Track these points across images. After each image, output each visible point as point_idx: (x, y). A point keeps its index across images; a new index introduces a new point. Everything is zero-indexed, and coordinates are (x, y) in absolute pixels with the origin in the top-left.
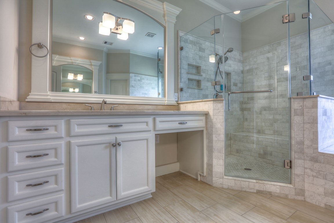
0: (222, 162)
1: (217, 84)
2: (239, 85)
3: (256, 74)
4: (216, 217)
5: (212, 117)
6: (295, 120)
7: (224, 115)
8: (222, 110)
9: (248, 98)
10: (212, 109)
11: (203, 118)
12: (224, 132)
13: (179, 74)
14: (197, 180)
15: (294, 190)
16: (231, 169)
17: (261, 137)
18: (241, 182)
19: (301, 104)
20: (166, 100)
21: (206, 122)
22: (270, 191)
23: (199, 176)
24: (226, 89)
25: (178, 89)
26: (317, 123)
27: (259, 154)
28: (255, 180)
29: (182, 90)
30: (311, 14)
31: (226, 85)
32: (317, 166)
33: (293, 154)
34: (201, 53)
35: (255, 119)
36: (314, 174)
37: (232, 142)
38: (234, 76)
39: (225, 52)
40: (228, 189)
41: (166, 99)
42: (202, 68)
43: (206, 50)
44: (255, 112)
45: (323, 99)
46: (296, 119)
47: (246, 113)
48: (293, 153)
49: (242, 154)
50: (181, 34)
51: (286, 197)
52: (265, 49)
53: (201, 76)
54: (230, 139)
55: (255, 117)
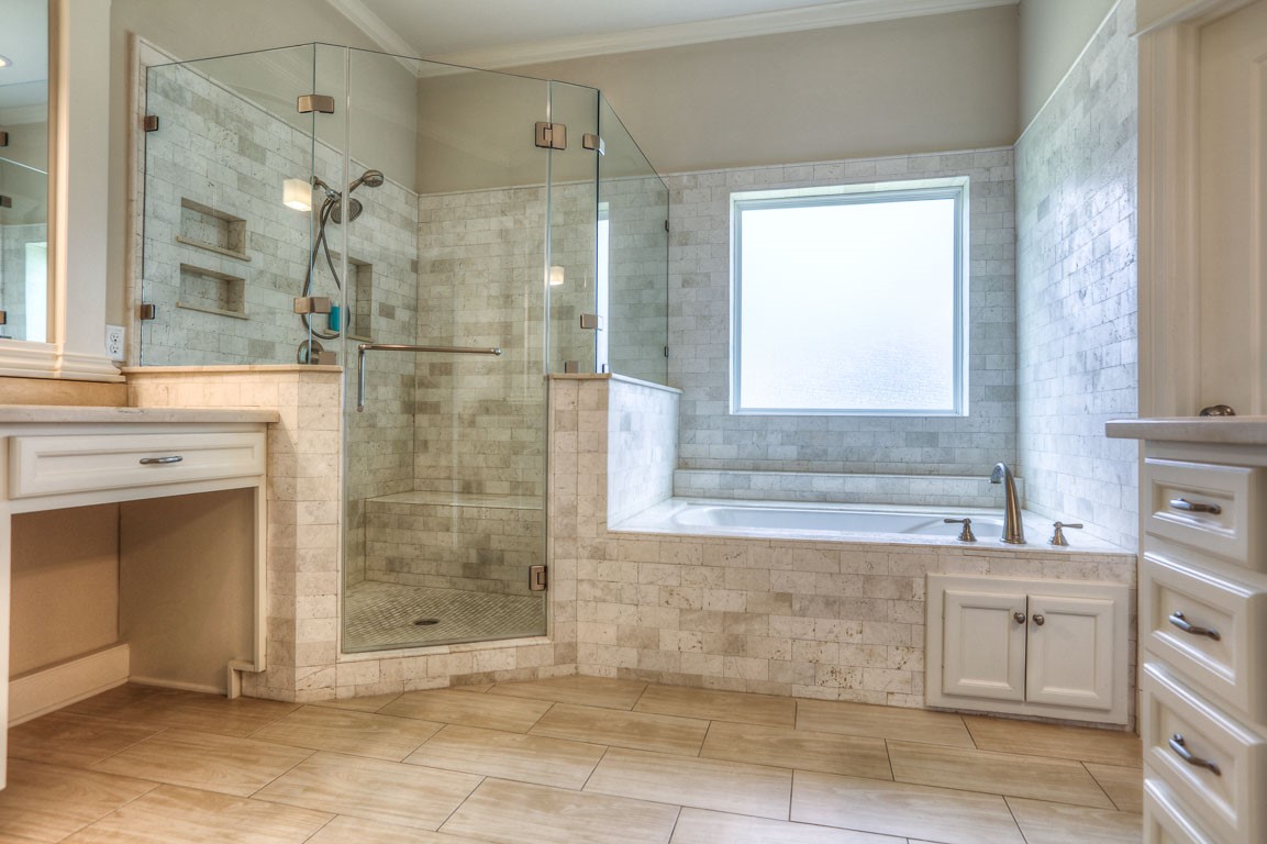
0: (331, 603)
1: (317, 309)
2: (403, 315)
3: (463, 283)
4: (310, 795)
5: (294, 436)
6: (557, 442)
7: (341, 428)
8: (335, 410)
9: (433, 366)
10: (296, 404)
11: (258, 439)
12: (340, 493)
13: (136, 239)
14: (226, 696)
15: (552, 651)
16: (368, 632)
17: (472, 506)
18: (400, 663)
19: (573, 397)
20: (57, 357)
21: (269, 455)
22: (490, 670)
23: (234, 679)
24: (352, 325)
25: (127, 309)
26: (606, 452)
27: (466, 566)
28: (447, 647)
29: (146, 312)
30: (602, 143)
31: (352, 310)
32: (604, 568)
33: (552, 543)
34: (245, 164)
35: (454, 444)
36: (598, 593)
37: (371, 532)
38: (383, 279)
39: (351, 181)
40: (355, 698)
41: (56, 348)
42: (249, 227)
43: (269, 154)
44: (456, 417)
45: (623, 385)
46: (560, 441)
47: (423, 420)
48: (551, 541)
49: (409, 572)
50: (147, 53)
51: (533, 679)
52: (492, 201)
53: (245, 263)
54: (365, 522)
55: (456, 437)
